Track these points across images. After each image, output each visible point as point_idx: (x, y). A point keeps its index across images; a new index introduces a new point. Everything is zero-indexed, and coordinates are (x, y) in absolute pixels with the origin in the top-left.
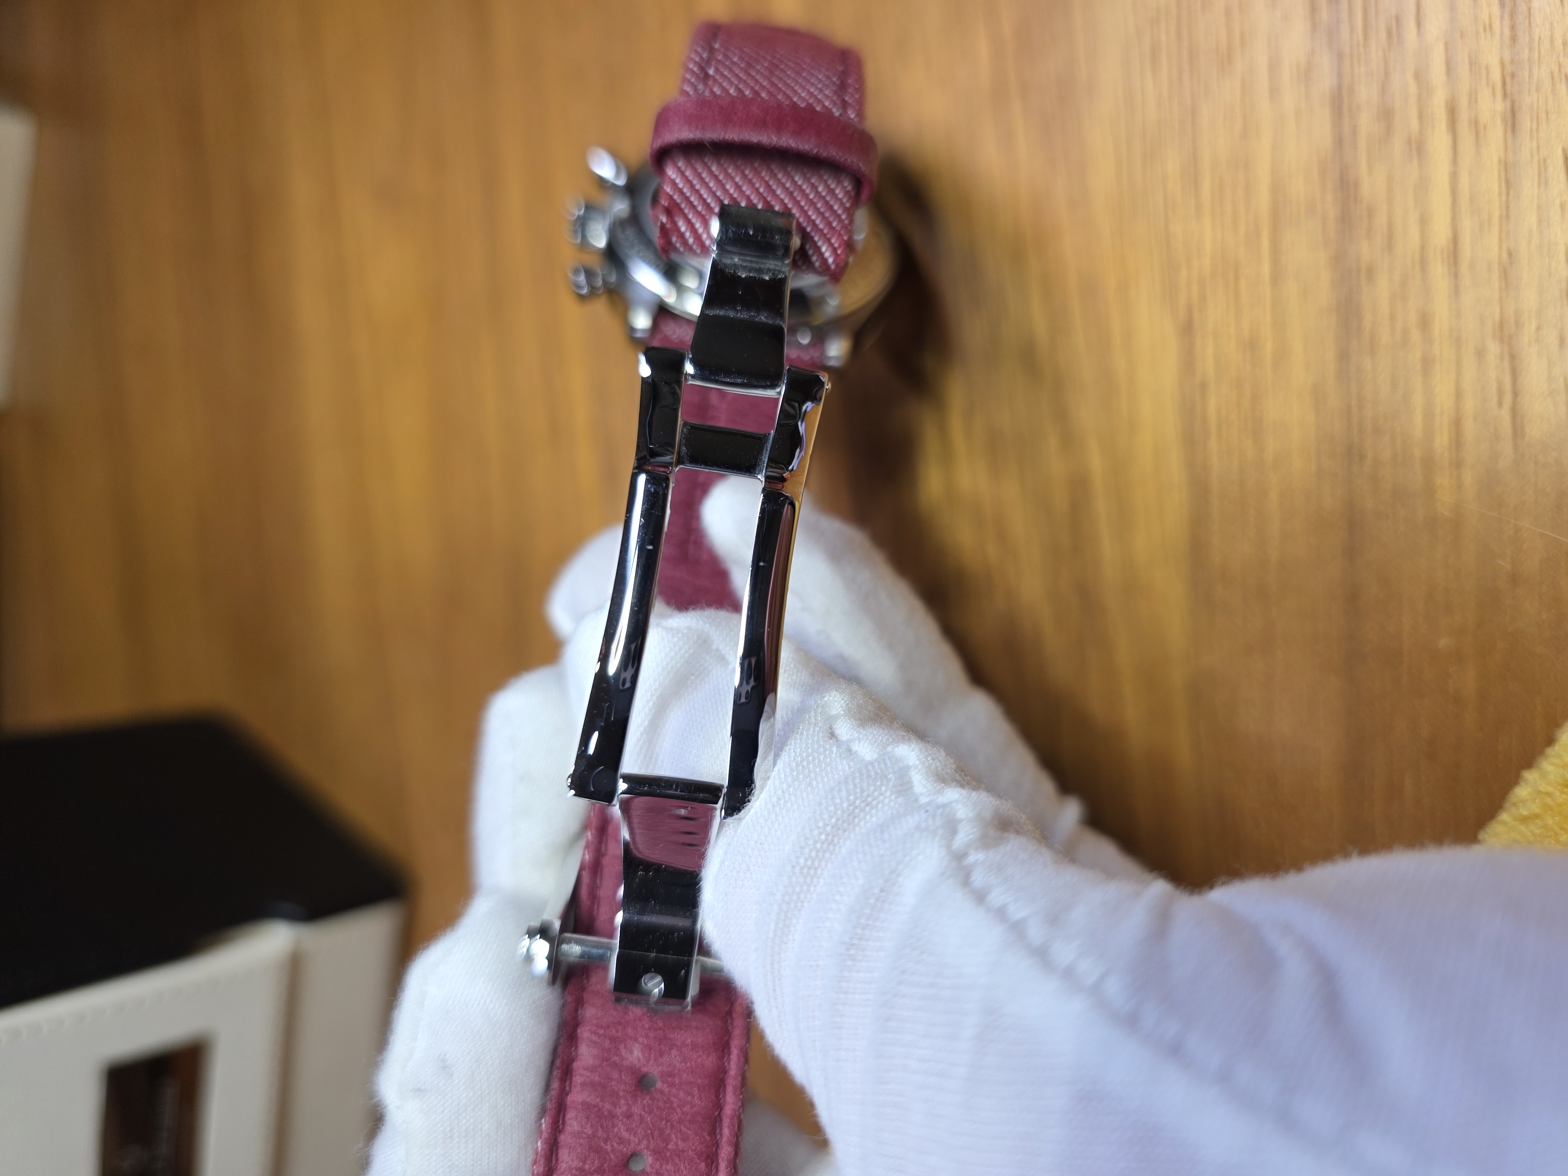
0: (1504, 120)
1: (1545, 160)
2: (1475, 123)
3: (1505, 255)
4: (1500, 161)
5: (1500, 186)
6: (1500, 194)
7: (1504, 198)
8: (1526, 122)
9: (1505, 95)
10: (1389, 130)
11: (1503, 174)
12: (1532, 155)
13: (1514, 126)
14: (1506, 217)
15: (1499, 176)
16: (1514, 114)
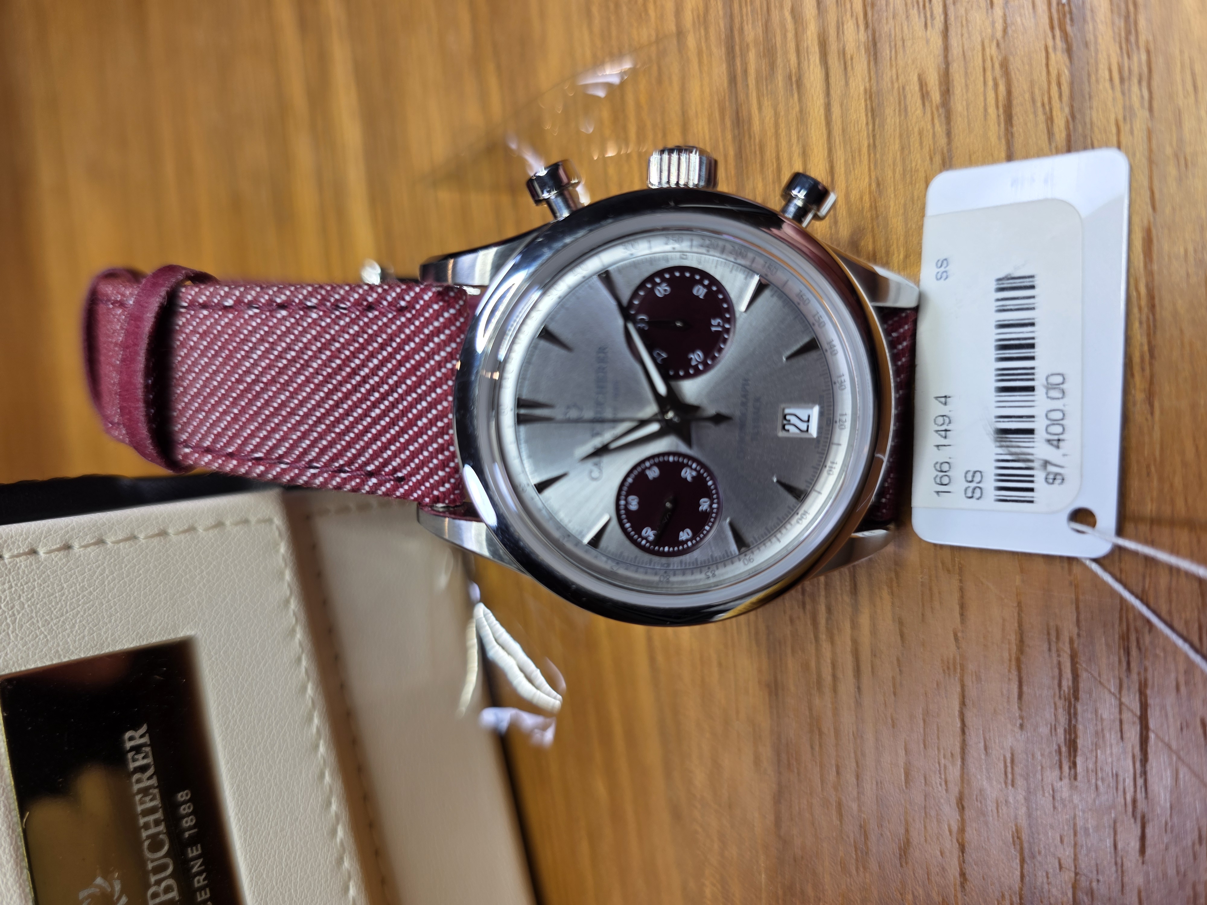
0: (867, 50)
1: (904, 88)
2: (842, 53)
3: (874, 186)
4: (865, 90)
5: (867, 115)
6: (867, 124)
7: (871, 127)
8: (885, 51)
9: (867, 26)
10: (772, 65)
11: (868, 102)
12: (892, 83)
13: (875, 54)
14: (873, 147)
15: (866, 106)
16: (875, 44)
